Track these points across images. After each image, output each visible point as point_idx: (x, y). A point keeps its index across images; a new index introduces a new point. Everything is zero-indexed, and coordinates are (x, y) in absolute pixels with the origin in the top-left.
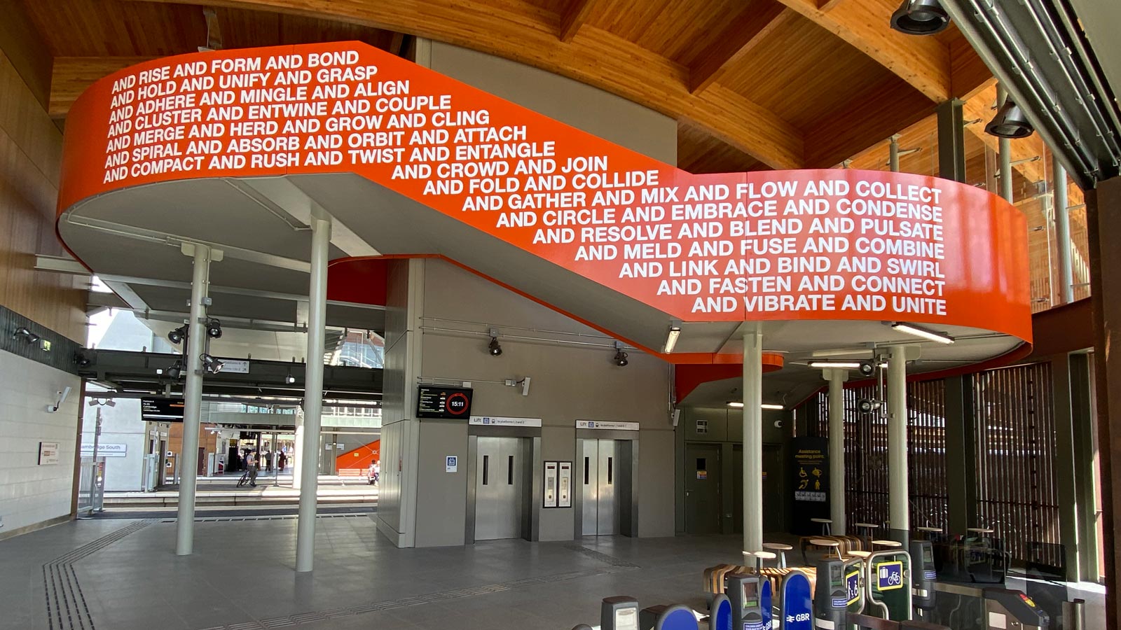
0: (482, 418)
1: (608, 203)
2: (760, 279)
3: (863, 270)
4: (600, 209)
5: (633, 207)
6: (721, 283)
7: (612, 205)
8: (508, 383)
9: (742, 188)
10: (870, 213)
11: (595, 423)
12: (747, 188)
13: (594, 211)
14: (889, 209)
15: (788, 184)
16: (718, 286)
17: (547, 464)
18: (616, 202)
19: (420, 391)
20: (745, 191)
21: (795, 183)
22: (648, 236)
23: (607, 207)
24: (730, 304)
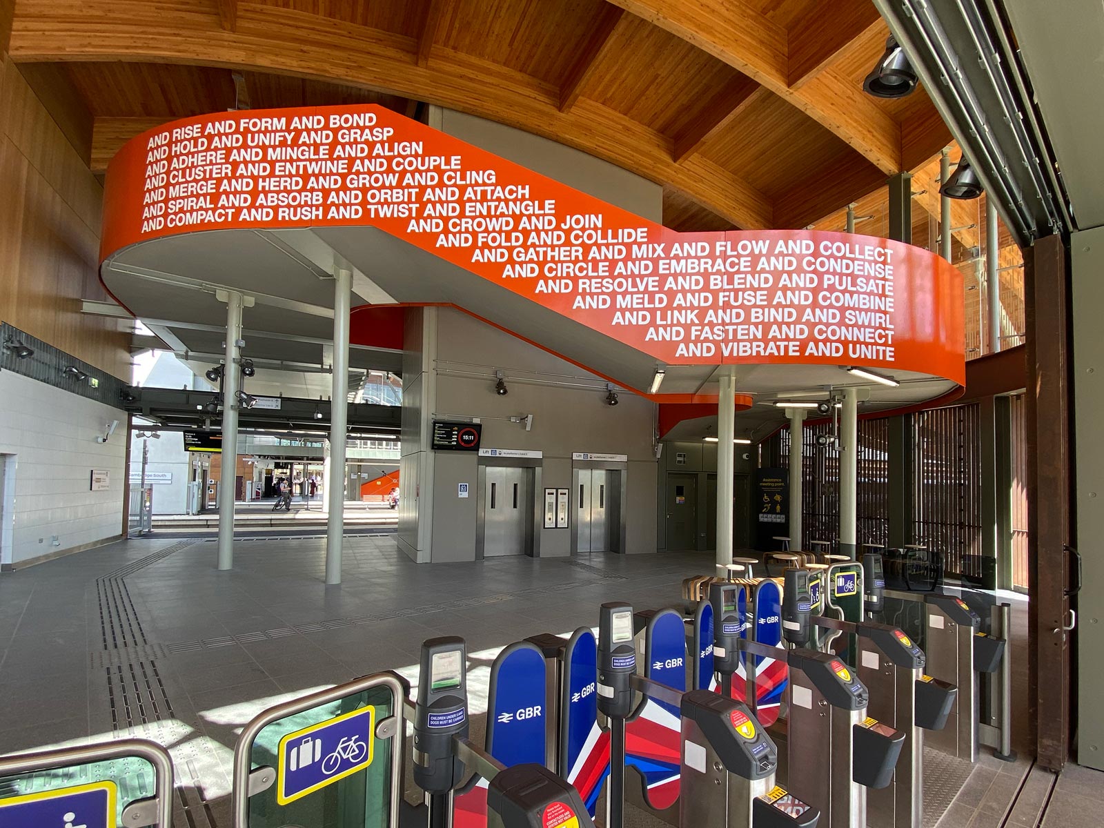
0: (490, 450)
1: (603, 258)
2: (735, 327)
3: (824, 320)
4: (595, 262)
5: (625, 261)
6: (701, 331)
7: (606, 259)
8: (513, 420)
9: (721, 246)
10: (831, 270)
11: (589, 455)
12: (726, 246)
13: (590, 264)
14: (848, 267)
15: (761, 243)
16: (699, 333)
17: (547, 491)
18: (610, 257)
19: (434, 426)
20: (724, 249)
21: (768, 242)
22: (637, 287)
23: (601, 261)
24: (709, 350)
